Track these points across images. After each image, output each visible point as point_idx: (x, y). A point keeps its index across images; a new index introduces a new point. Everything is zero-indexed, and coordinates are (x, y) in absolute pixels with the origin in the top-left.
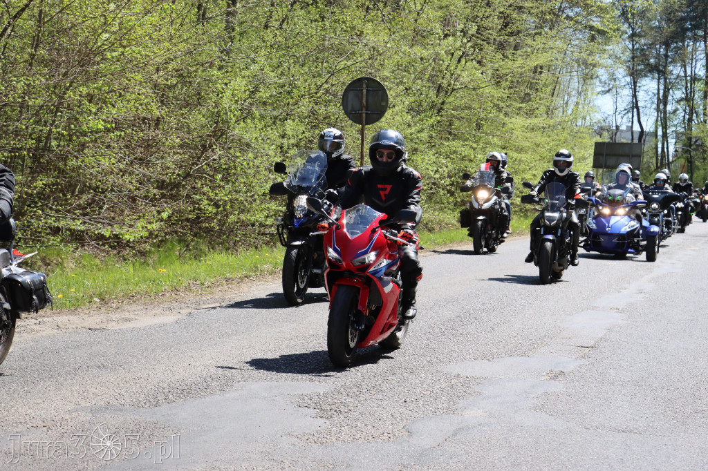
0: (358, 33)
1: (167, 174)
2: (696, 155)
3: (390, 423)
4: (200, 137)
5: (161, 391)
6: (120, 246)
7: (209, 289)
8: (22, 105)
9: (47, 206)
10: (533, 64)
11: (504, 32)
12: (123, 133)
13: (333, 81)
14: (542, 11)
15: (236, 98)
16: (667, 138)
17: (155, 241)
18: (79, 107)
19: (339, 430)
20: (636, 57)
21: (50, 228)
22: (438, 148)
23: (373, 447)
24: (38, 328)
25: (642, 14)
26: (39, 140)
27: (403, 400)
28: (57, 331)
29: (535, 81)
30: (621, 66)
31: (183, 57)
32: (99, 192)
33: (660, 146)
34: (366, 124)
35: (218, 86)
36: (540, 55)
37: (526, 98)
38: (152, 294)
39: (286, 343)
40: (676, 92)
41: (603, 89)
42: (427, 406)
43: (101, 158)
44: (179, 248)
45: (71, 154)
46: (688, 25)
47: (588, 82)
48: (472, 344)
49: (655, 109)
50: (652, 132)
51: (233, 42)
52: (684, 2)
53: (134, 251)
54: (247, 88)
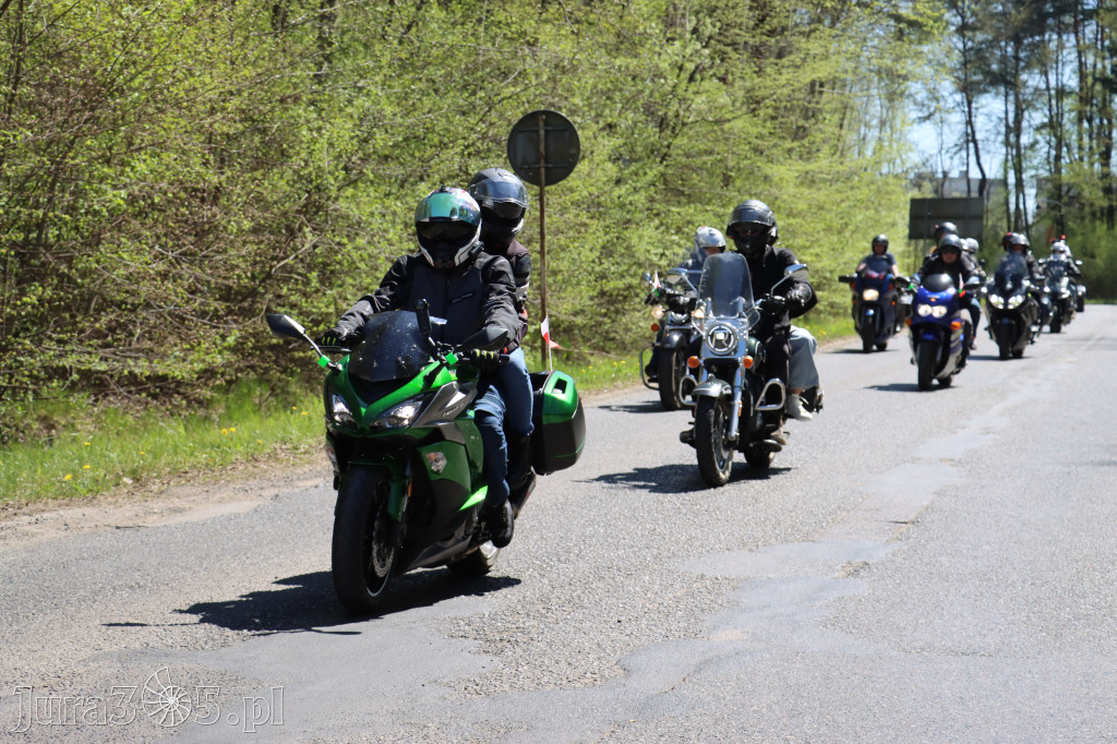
0: (532, 41)
1: (233, 277)
2: (1070, 212)
3: (596, 656)
4: (283, 215)
6: (166, 393)
7: (307, 456)
9: (44, 335)
10: (807, 80)
11: (759, 31)
13: (493, 117)
15: (339, 152)
16: (1023, 187)
19: (514, 672)
20: (970, 62)
22: (664, 218)
23: (569, 696)
24: (36, 531)
26: (27, 230)
27: (615, 620)
28: (64, 533)
29: (813, 105)
30: (946, 77)
31: (252, 90)
32: (127, 309)
33: (1012, 199)
34: (547, 184)
35: (308, 132)
36: (817, 64)
37: (799, 133)
38: (216, 468)
40: (1034, 114)
41: (921, 115)
43: (126, 256)
44: (258, 393)
45: (80, 251)
46: (1049, 7)
47: (896, 103)
48: (724, 526)
49: (1002, 143)
50: (1000, 180)
51: (330, 62)
53: (186, 401)
54: (354, 135)
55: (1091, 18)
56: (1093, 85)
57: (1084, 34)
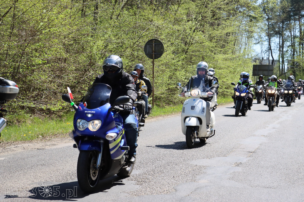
0: (151, 20)
1: (70, 82)
2: (297, 69)
3: (167, 186)
4: (84, 66)
5: (68, 175)
6: (50, 113)
8: (7, 54)
9: (19, 97)
10: (226, 32)
11: (213, 19)
12: (50, 65)
13: (141, 41)
14: (229, 9)
15: (99, 49)
16: (284, 62)
17: (65, 111)
18: (31, 54)
19: (145, 190)
20: (270, 28)
21: (20, 106)
22: (186, 69)
23: (160, 196)
24: (15, 149)
25: (272, 10)
26: (14, 69)
27: (173, 176)
28: (23, 150)
29: (227, 39)
30: (263, 32)
31: (76, 32)
32: (41, 90)
33: (281, 66)
34: (155, 59)
35: (91, 44)
36: (228, 28)
37: (223, 46)
38: (64, 134)
40: (287, 43)
41: (256, 42)
42: (183, 179)
43: (41, 76)
45: (28, 74)
46: (292, 14)
47: (250, 39)
48: (202, 152)
49: (278, 50)
50: (278, 60)
51: (97, 25)
52: (290, 4)
53: (56, 116)
54: (103, 45)
55: (303, 17)
56: (303, 35)
57: (301, 21)
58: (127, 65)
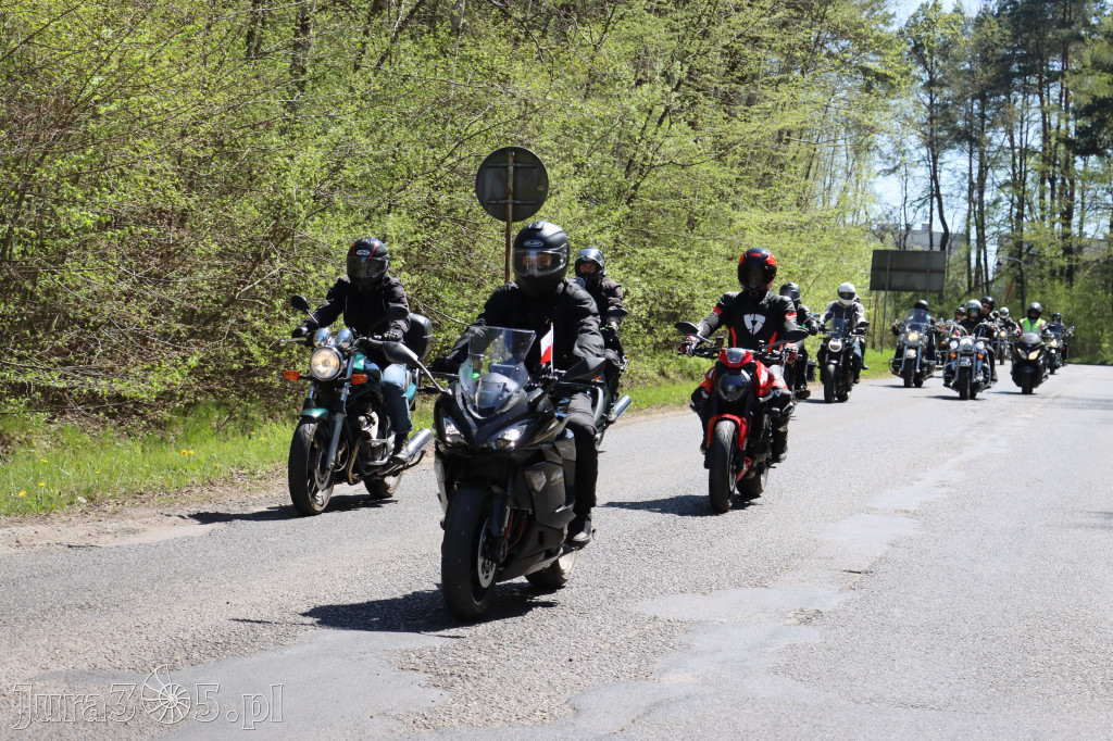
0: (501, 78)
2: (1030, 270)
3: (546, 694)
5: (180, 645)
6: (124, 413)
7: (263, 481)
9: (5, 350)
10: (776, 128)
11: (729, 77)
12: (127, 234)
13: (463, 152)
14: (789, 45)
15: (308, 179)
16: (984, 243)
17: (178, 405)
18: (56, 191)
19: (463, 706)
20: (936, 118)
21: (10, 384)
22: (628, 259)
23: (517, 733)
25: (944, 51)
27: (567, 658)
28: (16, 550)
29: (779, 153)
30: (913, 131)
31: (224, 115)
32: (89, 327)
33: (974, 256)
34: (514, 220)
35: (279, 159)
36: (786, 113)
37: (764, 181)
38: (171, 490)
39: (383, 567)
40: (997, 172)
41: (886, 167)
42: (604, 668)
43: (92, 275)
44: (217, 417)
45: (44, 267)
46: (1015, 68)
47: (862, 155)
48: (678, 568)
49: (965, 198)
50: (962, 235)
51: (303, 91)
52: (1008, 32)
53: (144, 422)
54: (325, 163)
55: (1056, 79)
56: (1056, 146)
57: (1048, 95)
58: (410, 240)
